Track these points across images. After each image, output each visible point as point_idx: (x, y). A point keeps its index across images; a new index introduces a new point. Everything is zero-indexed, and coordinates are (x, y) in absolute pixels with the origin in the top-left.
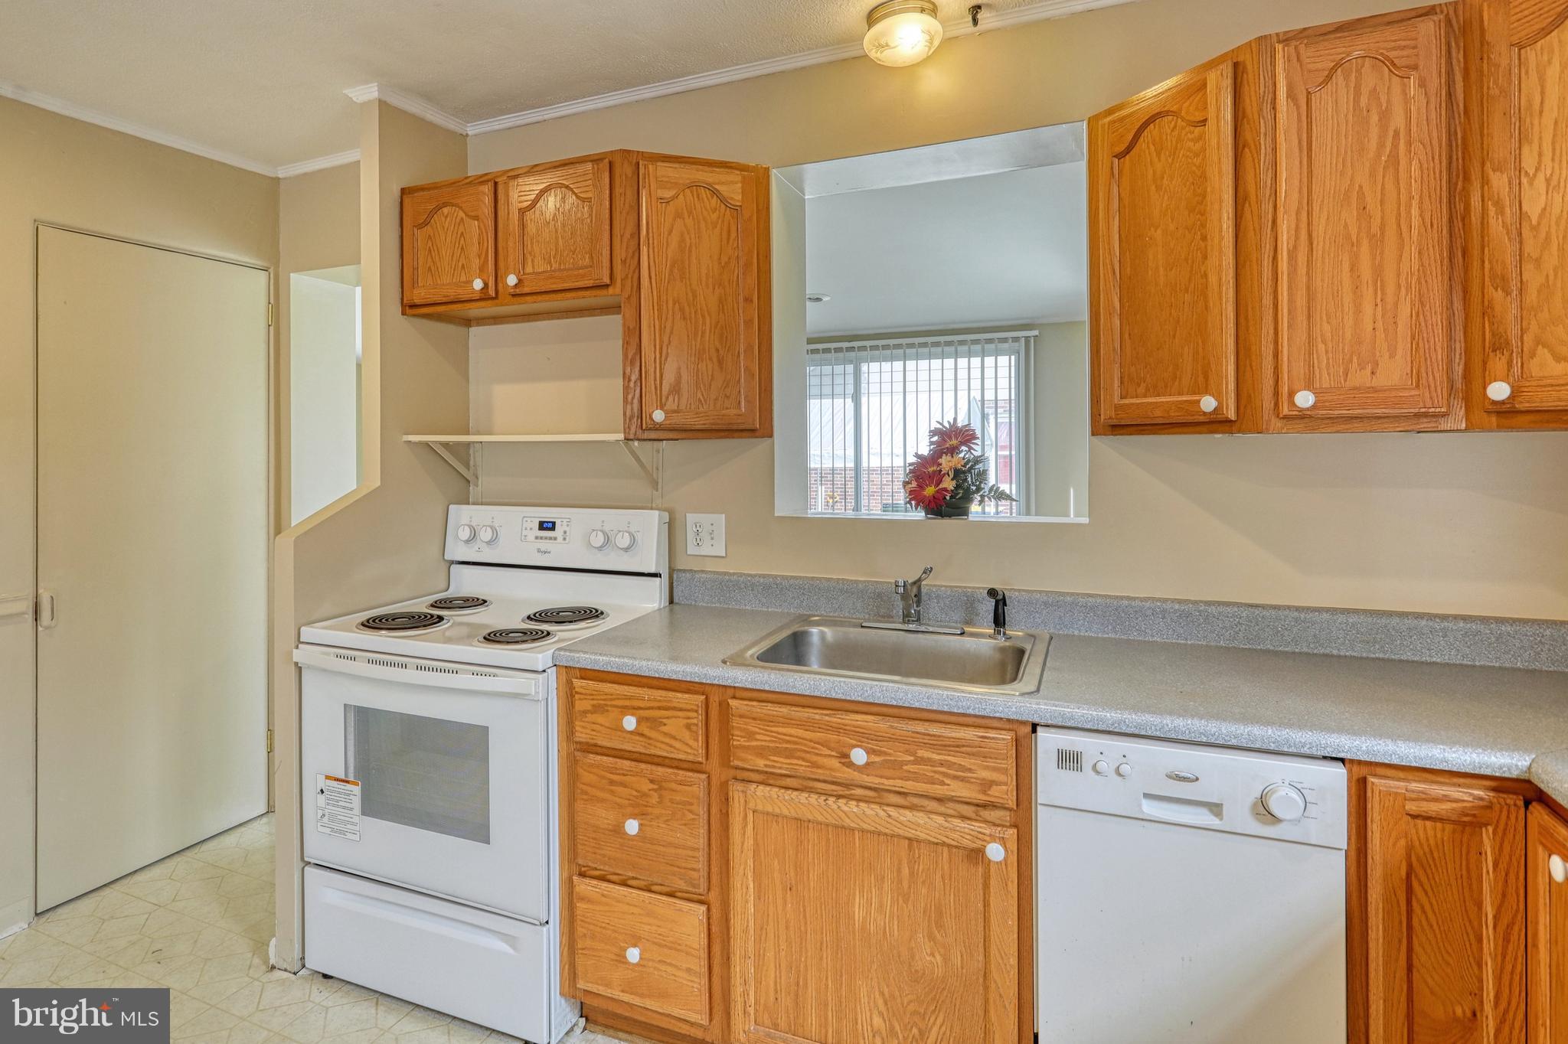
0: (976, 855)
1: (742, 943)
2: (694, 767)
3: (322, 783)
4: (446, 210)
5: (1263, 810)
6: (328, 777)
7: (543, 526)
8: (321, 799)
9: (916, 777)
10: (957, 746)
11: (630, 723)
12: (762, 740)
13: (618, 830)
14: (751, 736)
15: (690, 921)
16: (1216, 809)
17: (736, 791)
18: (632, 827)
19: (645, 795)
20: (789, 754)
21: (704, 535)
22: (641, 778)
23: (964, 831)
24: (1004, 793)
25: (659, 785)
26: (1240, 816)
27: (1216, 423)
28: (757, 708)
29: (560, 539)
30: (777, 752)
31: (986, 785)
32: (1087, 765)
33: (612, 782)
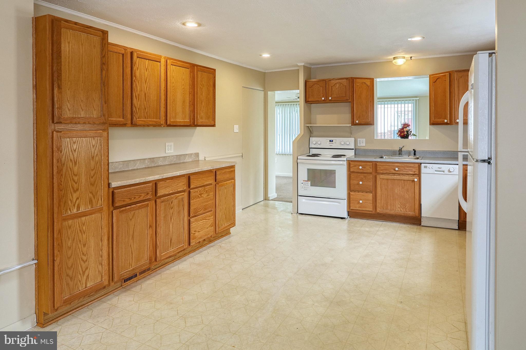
0: (414, 181)
1: (378, 198)
2: (371, 173)
3: (302, 182)
4: (315, 85)
5: (449, 171)
6: (303, 181)
7: (330, 141)
8: (302, 185)
9: (405, 171)
10: (410, 167)
11: (361, 167)
12: (382, 168)
13: (359, 184)
14: (380, 168)
15: (370, 196)
16: (444, 171)
17: (378, 176)
18: (361, 183)
19: (362, 178)
20: (386, 170)
21: (361, 142)
22: (362, 176)
23: (411, 178)
24: (417, 173)
25: (365, 177)
26: (446, 172)
27: (447, 124)
28: (381, 164)
29: (334, 143)
30: (384, 170)
31: (415, 172)
32: (428, 168)
33: (357, 177)
